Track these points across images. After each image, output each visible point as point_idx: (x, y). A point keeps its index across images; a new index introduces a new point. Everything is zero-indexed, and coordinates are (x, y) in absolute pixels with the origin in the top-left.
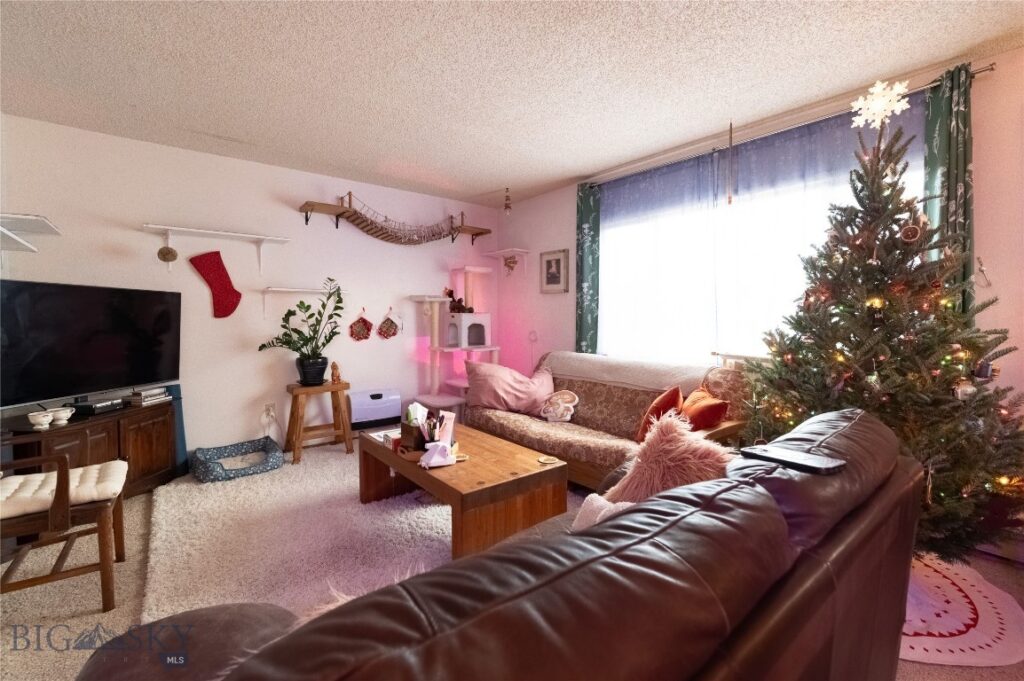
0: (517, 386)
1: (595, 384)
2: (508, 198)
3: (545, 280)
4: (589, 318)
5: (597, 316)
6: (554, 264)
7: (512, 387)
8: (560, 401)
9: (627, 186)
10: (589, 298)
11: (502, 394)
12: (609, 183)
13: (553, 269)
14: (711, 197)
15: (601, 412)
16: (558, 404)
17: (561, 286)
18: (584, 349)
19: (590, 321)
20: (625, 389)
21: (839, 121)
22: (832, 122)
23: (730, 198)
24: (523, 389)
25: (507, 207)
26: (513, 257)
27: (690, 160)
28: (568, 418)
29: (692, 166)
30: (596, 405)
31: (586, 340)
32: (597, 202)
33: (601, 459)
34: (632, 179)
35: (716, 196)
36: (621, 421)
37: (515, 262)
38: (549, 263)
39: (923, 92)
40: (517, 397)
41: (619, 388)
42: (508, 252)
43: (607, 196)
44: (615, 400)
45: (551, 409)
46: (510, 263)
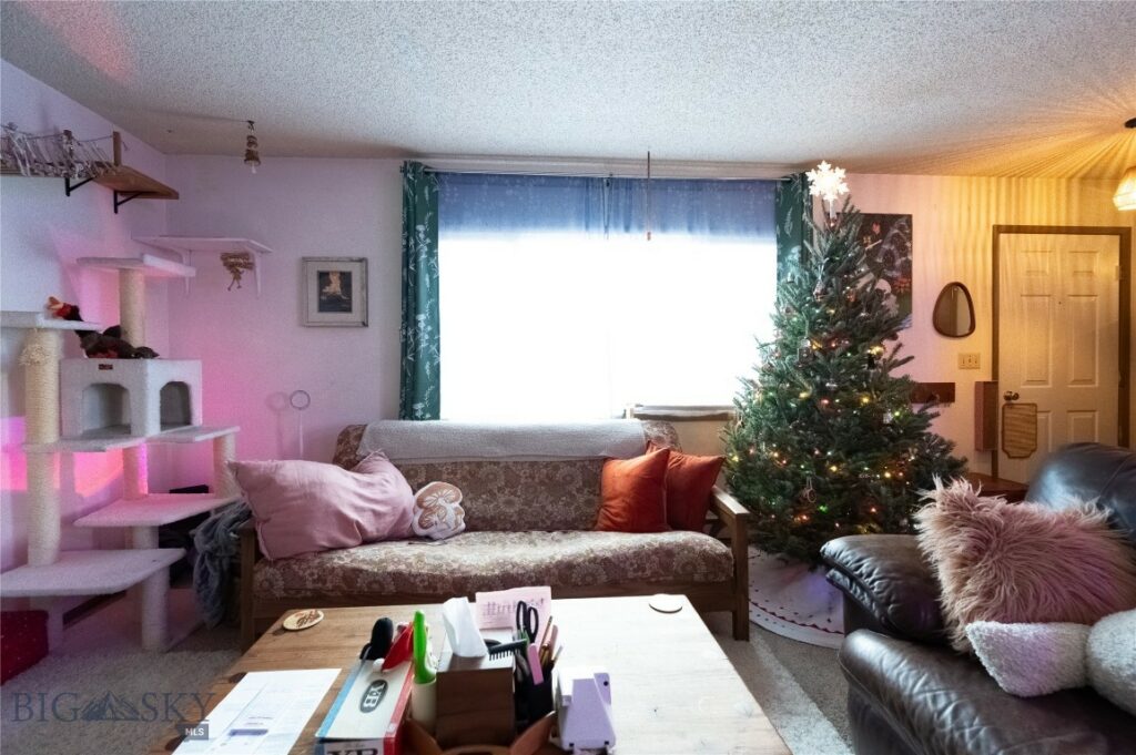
0: (367, 492)
1: (479, 465)
2: (251, 141)
3: (314, 304)
4: (427, 367)
5: (438, 365)
6: (335, 280)
7: (361, 496)
8: (441, 502)
9: (485, 187)
10: (427, 337)
11: (353, 515)
12: (454, 174)
13: (335, 287)
14: (603, 229)
15: (509, 503)
16: (440, 506)
17: (355, 316)
18: (419, 414)
19: (428, 372)
20: (532, 464)
21: (720, 187)
22: (715, 184)
23: (649, 234)
24: (379, 496)
25: (251, 156)
26: (245, 255)
27: (575, 178)
28: (463, 526)
29: (579, 186)
30: (493, 495)
31: (423, 401)
32: (434, 197)
33: (635, 571)
34: (493, 180)
35: (606, 228)
36: (549, 508)
37: (250, 266)
38: (324, 277)
39: (775, 182)
40: (377, 514)
41: (522, 463)
42: (230, 243)
43: (448, 195)
44: (523, 481)
45: (435, 518)
46: (237, 263)
